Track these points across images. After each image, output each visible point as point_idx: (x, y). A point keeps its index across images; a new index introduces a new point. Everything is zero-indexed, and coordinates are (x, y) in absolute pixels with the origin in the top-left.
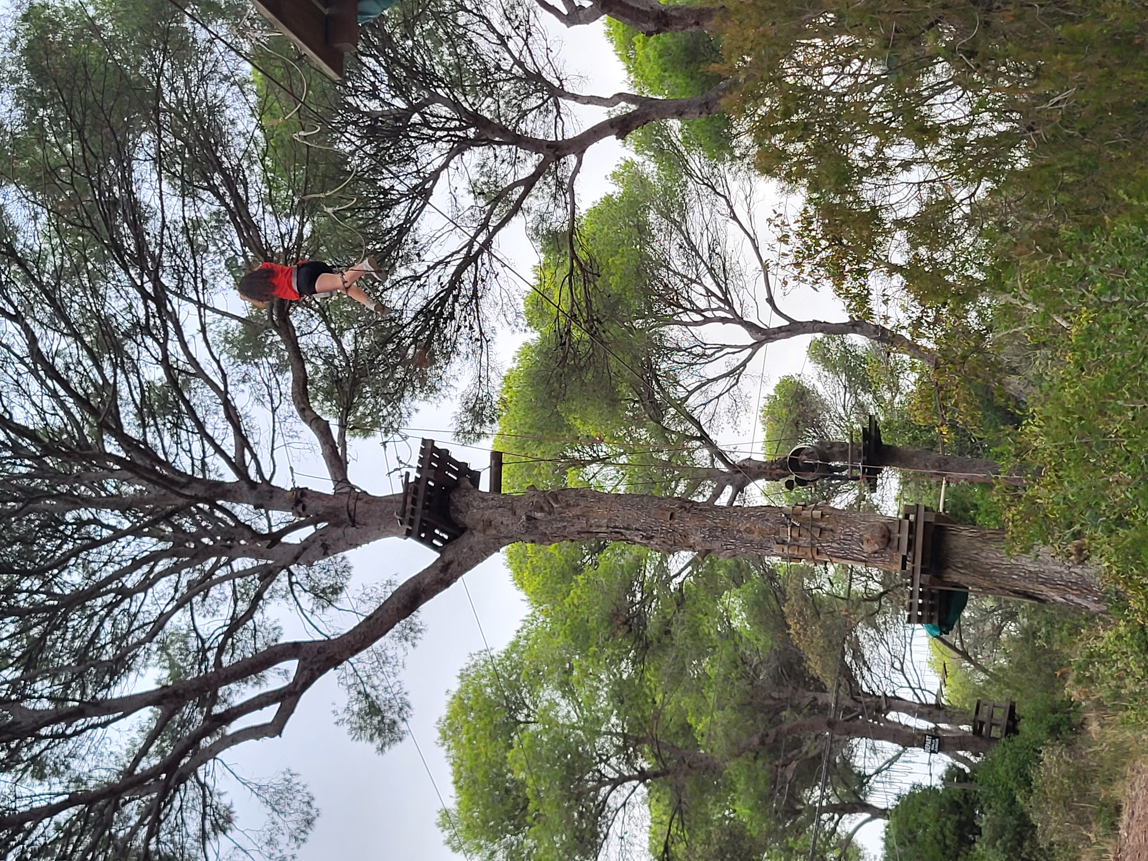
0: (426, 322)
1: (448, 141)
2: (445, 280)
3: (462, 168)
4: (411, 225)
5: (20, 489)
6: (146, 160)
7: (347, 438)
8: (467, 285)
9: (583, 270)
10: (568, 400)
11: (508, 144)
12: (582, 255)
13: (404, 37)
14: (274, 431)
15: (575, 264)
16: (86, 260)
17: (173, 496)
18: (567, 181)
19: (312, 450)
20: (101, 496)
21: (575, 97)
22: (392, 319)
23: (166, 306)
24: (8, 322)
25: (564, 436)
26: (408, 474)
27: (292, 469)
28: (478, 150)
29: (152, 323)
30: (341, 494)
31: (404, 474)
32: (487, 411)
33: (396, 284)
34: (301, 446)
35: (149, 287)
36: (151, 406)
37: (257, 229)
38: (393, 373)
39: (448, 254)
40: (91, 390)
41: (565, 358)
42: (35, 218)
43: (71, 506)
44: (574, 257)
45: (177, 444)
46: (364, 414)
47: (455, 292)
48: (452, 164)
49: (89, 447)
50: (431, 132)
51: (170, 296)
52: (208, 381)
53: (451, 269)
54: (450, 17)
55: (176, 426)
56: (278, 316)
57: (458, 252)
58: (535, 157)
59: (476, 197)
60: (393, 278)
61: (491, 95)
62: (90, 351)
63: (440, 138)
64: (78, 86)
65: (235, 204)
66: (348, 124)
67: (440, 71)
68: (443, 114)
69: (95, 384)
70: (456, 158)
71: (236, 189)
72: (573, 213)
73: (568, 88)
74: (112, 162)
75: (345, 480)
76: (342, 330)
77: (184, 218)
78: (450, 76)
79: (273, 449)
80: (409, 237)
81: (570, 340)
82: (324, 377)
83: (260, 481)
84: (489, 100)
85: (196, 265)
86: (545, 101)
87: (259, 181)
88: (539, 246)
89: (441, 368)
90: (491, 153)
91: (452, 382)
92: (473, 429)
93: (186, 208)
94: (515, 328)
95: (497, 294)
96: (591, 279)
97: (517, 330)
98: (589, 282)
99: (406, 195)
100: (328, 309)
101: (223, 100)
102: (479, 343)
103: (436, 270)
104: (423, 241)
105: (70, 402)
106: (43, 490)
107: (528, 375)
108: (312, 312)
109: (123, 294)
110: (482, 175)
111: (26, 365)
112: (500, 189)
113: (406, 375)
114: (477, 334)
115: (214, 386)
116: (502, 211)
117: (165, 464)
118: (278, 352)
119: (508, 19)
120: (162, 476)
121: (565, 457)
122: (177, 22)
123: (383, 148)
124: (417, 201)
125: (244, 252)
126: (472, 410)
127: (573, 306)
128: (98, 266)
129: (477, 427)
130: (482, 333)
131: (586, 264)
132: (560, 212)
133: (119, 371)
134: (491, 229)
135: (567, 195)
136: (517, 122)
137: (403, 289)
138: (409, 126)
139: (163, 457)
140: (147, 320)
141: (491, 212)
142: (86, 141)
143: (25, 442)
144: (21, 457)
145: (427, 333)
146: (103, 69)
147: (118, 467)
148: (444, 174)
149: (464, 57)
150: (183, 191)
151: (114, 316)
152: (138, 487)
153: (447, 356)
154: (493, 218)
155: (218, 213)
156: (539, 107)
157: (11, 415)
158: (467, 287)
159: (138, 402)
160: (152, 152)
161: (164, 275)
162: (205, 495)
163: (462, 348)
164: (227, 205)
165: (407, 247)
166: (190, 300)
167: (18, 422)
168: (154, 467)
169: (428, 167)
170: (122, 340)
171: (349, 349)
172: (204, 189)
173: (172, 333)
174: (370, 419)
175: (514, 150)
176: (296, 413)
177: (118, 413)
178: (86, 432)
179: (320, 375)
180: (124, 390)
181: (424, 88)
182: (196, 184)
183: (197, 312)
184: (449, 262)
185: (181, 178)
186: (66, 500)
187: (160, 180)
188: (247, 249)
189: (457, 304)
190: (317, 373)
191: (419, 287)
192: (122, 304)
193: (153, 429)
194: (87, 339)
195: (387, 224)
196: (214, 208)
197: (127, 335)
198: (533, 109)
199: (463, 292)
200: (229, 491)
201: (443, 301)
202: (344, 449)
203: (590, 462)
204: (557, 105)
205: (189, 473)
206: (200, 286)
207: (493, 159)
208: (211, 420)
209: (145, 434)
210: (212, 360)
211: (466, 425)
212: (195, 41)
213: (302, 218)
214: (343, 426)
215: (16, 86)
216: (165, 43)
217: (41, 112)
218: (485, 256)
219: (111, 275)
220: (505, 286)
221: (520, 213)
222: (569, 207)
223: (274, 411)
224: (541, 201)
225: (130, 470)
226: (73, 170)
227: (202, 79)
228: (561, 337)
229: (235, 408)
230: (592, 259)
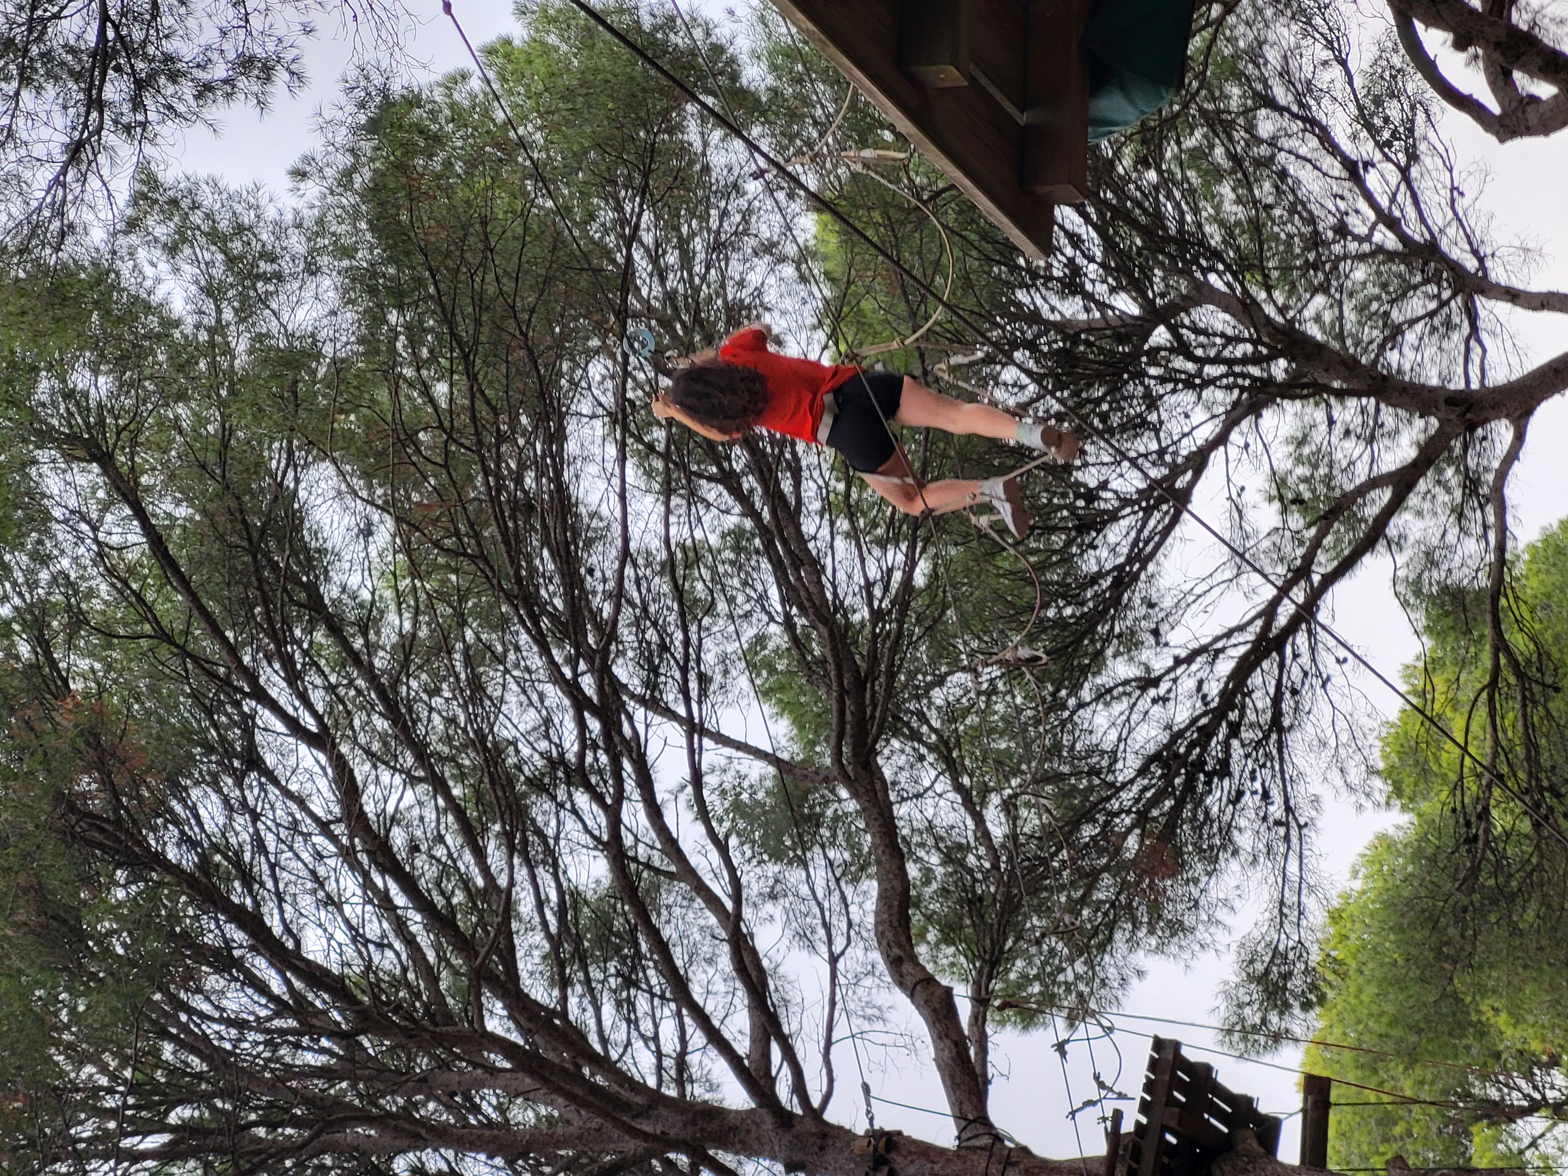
0: (1168, 778)
1: (1229, 388)
2: (1213, 689)
3: (1256, 446)
4: (1143, 567)
5: (307, 1100)
6: (593, 416)
7: (989, 1029)
8: (1261, 700)
9: (1520, 675)
10: (1481, 967)
11: (1358, 394)
12: (1519, 641)
13: (1142, 162)
14: (833, 1003)
15: (1503, 661)
16: (463, 623)
17: (616, 1133)
18: (1490, 477)
19: (912, 1049)
20: (467, 1125)
21: (1513, 296)
22: (1094, 771)
23: (621, 725)
24: (303, 748)
25: (1468, 1048)
26: (1118, 1116)
27: (866, 1089)
28: (1291, 407)
29: (589, 759)
30: (973, 1149)
31: (1109, 1114)
32: (1297, 983)
33: (1104, 695)
34: (889, 1039)
35: (588, 684)
36: (578, 939)
37: (816, 567)
38: (1090, 888)
39: (1219, 631)
40: (459, 898)
41: (1475, 870)
42: (367, 532)
43: (406, 1142)
44: (1501, 646)
45: (629, 1021)
46: (1024, 976)
47: (1233, 716)
48: (1235, 436)
49: (448, 1017)
50: (1190, 367)
51: (631, 705)
52: (701, 888)
53: (1225, 666)
54: (1241, 121)
55: (629, 982)
56: (855, 753)
57: (1241, 628)
58: (1419, 423)
59: (1284, 510)
60: (1099, 681)
61: (1324, 288)
62: (460, 814)
63: (1211, 382)
64: (468, 264)
65: (773, 512)
66: (1015, 345)
67: (1215, 236)
68: (1219, 327)
69: (466, 883)
70: (1245, 424)
71: (777, 482)
72: (1501, 548)
73: (1498, 274)
74: (524, 420)
75: (983, 1119)
76: (985, 791)
77: (667, 541)
78: (1238, 249)
79: (829, 1043)
80: (1135, 596)
81: (1487, 831)
82: (944, 892)
83: (799, 1111)
84: (1320, 300)
85: (687, 643)
86: (1443, 304)
87: (824, 466)
88: (1420, 617)
89: (1196, 881)
90: (1320, 415)
91: (1222, 914)
92: (1264, 1021)
93: (672, 519)
94: (1363, 800)
95: (1326, 722)
96: (1538, 697)
97: (1368, 804)
98: (1535, 703)
99: (1137, 502)
100: (958, 745)
101: (759, 292)
102: (1282, 831)
103: (1194, 667)
104: (1168, 603)
105: (416, 921)
106: (350, 1105)
107: (1389, 905)
108: (923, 750)
109: (535, 697)
110: (1299, 460)
111: (334, 839)
112: (1338, 493)
113: (1119, 894)
114: (1276, 810)
115: (713, 901)
116: (1338, 541)
117: (603, 1063)
118: (849, 836)
119: (1369, 126)
120: (594, 1088)
121: (1467, 1096)
122: (670, 131)
123: (1089, 401)
124: (1157, 515)
125: (788, 617)
126: (1262, 979)
127: (1495, 755)
128: (484, 637)
129: (1274, 1018)
130: (1288, 809)
131: (1529, 661)
132: (1471, 546)
133: (516, 861)
134: (1316, 578)
135: (1490, 509)
136: (1382, 347)
137: (1120, 707)
138: (1148, 353)
139: (598, 1048)
140: (581, 756)
141: (1317, 543)
142: (475, 375)
143: (319, 1000)
144: (315, 1032)
145: (1168, 804)
146: (519, 230)
147: (508, 1065)
148: (1217, 457)
149: (1268, 207)
150: (667, 481)
151: (514, 743)
152: (543, 1111)
153: (1211, 857)
154: (1321, 557)
155: (738, 533)
156: (1432, 314)
157: (298, 943)
158: (1260, 705)
159: (553, 929)
160: (608, 400)
161: (620, 661)
162: (683, 1135)
163: (1244, 840)
164: (756, 516)
165: (1130, 615)
166: (672, 715)
167: (311, 957)
168: (579, 1068)
169: (1185, 442)
170: (525, 795)
171: (998, 830)
172: (710, 479)
173: (630, 785)
174: (1036, 988)
175: (1371, 409)
176: (881, 966)
177: (512, 948)
178: (443, 986)
179: (934, 886)
180: (526, 905)
181: (1181, 272)
182: (695, 468)
183: (683, 742)
184: (1222, 650)
185: (666, 456)
186: (396, 1128)
187: (622, 460)
188: (794, 610)
189: (1235, 743)
190: (927, 882)
191: (1155, 701)
192: (531, 718)
193: (579, 989)
194: (457, 792)
195: (1089, 564)
196: (731, 521)
197: (538, 785)
198: (1418, 320)
199: (1251, 716)
200: (734, 1129)
201: (1207, 733)
202: (983, 1050)
203: (1525, 1112)
204: (1472, 315)
205: (652, 1082)
206: (693, 685)
207: (1323, 428)
208: (701, 976)
209: (564, 999)
210: (710, 847)
211: (1248, 1011)
212: (706, 169)
213: (912, 547)
214: (981, 1001)
215: (346, 263)
216: (646, 176)
217: (393, 317)
218: (1301, 638)
219: (512, 656)
220: (1344, 706)
221: (1381, 546)
222: (1492, 536)
223: (834, 960)
224: (1429, 522)
225: (532, 1073)
226: (450, 437)
227: (718, 247)
228: (1468, 824)
229: (754, 952)
230: (1542, 654)
